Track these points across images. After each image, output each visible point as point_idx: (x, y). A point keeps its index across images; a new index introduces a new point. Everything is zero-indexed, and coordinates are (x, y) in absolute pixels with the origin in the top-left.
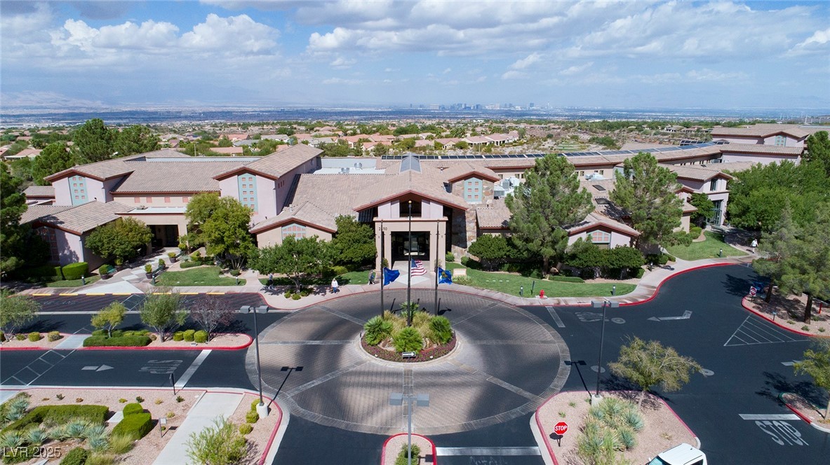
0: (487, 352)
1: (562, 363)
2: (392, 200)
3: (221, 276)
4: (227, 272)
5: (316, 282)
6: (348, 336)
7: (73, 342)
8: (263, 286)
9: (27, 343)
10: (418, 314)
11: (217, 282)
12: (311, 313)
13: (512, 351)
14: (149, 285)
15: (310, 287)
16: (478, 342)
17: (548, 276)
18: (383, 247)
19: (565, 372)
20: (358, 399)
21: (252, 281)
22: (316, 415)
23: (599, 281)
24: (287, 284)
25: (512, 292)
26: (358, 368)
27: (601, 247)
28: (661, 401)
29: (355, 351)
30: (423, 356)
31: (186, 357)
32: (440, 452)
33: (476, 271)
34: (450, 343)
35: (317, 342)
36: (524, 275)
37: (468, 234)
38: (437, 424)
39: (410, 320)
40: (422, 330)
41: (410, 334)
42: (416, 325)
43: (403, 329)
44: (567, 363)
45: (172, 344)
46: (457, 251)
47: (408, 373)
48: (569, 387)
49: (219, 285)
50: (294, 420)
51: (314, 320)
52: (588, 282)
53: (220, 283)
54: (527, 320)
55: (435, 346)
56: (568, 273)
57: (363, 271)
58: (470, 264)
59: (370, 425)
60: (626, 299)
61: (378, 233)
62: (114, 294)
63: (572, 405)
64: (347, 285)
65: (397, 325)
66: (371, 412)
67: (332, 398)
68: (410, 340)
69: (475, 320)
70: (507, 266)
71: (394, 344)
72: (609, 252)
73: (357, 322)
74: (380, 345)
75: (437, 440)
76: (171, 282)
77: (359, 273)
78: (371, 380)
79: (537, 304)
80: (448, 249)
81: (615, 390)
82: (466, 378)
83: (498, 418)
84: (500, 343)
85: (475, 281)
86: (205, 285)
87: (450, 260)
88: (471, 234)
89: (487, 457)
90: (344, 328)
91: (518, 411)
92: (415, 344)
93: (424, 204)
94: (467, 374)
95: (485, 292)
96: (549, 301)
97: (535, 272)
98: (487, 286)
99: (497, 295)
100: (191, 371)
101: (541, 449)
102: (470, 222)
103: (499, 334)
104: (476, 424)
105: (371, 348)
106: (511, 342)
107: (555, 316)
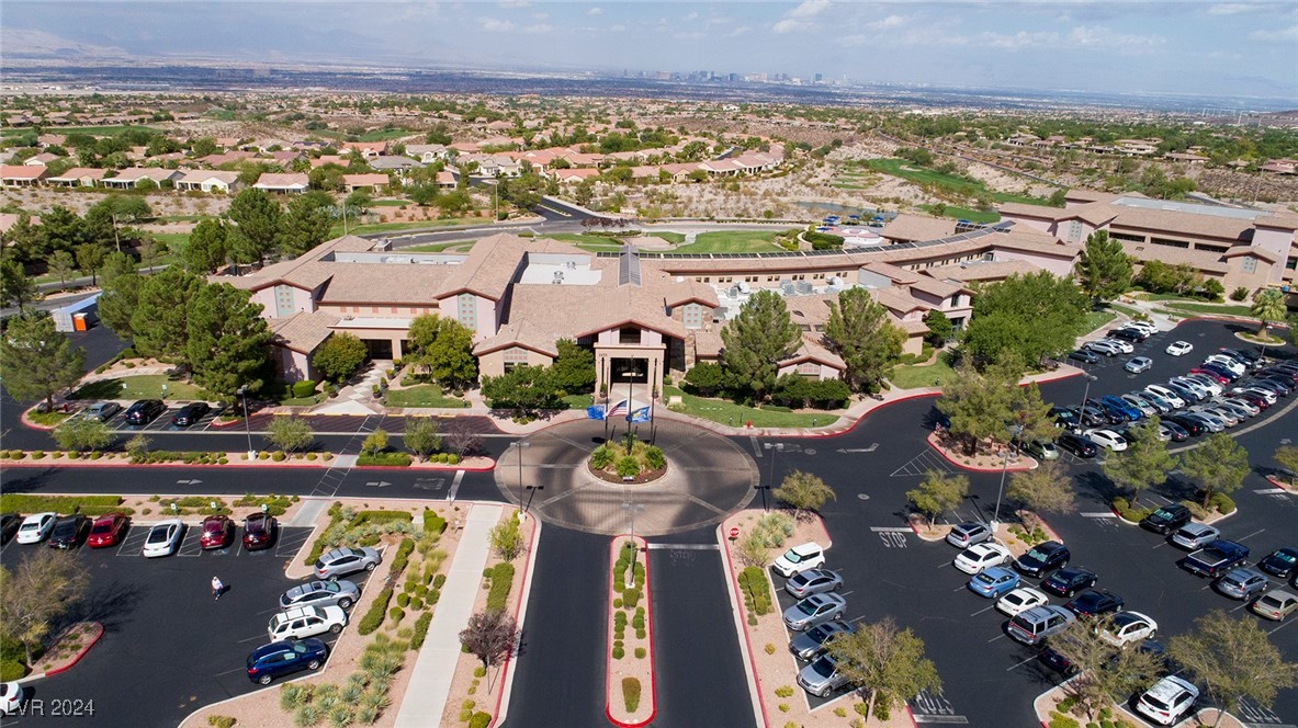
0: (693, 478)
1: (752, 486)
2: (613, 329)
3: (445, 397)
4: (449, 392)
5: (538, 407)
6: (577, 460)
7: (346, 461)
8: (489, 409)
9: (305, 461)
10: (636, 444)
11: (445, 404)
12: (539, 438)
13: (712, 477)
14: (379, 406)
15: (534, 411)
16: (686, 469)
17: (760, 404)
18: (602, 372)
19: (752, 493)
20: (591, 511)
21: (477, 403)
22: (560, 521)
23: (808, 411)
24: (511, 407)
25: (723, 422)
26: (588, 488)
27: (810, 379)
28: (817, 518)
29: (583, 473)
30: (640, 480)
31: (448, 477)
32: (650, 546)
33: (693, 397)
34: (661, 469)
35: (551, 466)
36: (737, 403)
37: (687, 358)
38: (649, 529)
39: (629, 448)
40: (640, 458)
41: (630, 461)
42: (635, 453)
43: (623, 458)
44: (756, 487)
45: (429, 465)
46: (674, 374)
47: (628, 493)
48: (752, 505)
49: (446, 407)
50: (545, 525)
51: (544, 445)
52: (797, 411)
53: (449, 404)
54: (732, 449)
55: (650, 471)
56: (778, 402)
57: (582, 394)
58: (688, 389)
59: (601, 529)
60: (824, 431)
61: (598, 359)
62: (351, 414)
63: (750, 518)
64: (569, 410)
65: (618, 452)
66: (600, 520)
67: (569, 507)
68: (630, 467)
69: (685, 449)
70: (722, 393)
71: (617, 469)
72: (817, 385)
73: (583, 448)
74: (605, 470)
75: (648, 539)
76: (400, 403)
77: (579, 397)
78: (598, 497)
79: (743, 434)
80: (666, 371)
81: (786, 508)
82: (672, 497)
83: (694, 527)
84: (705, 469)
85: (690, 409)
86: (433, 406)
87: (667, 383)
88: (689, 357)
89: (683, 550)
90: (572, 454)
91: (710, 522)
92: (633, 470)
93: (642, 332)
94: (675, 494)
95: (697, 421)
96: (755, 432)
97: (748, 400)
98: (700, 414)
99: (708, 424)
100: (455, 488)
101: (721, 546)
102: (689, 346)
103: (704, 461)
104: (677, 530)
105: (597, 471)
106: (713, 469)
107: (756, 446)
